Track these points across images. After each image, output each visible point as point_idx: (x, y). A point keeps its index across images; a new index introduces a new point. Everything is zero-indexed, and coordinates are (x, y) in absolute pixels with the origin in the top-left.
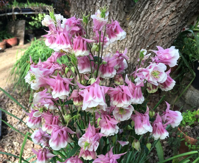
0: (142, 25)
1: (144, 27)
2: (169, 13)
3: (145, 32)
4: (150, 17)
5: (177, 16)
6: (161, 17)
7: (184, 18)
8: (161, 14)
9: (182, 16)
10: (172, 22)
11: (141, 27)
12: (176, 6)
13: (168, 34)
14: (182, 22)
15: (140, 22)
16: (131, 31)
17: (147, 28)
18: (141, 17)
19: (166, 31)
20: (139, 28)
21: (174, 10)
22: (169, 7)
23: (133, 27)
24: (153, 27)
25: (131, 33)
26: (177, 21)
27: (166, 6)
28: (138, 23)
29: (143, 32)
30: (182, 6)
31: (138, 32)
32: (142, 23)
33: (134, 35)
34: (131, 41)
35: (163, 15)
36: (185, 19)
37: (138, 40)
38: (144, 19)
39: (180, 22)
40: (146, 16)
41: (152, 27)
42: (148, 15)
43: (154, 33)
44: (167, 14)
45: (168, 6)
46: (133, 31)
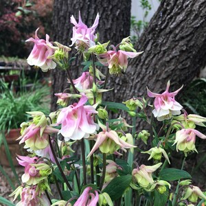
0: (144, 70)
1: (146, 72)
2: (178, 54)
3: (148, 78)
4: (154, 59)
5: (189, 57)
6: (168, 59)
7: (197, 60)
8: (168, 55)
9: (195, 57)
10: (183, 65)
11: (143, 73)
12: (187, 45)
13: (178, 80)
14: (195, 65)
15: (142, 66)
16: (130, 78)
17: (151, 74)
18: (142, 60)
19: (176, 77)
20: (139, 73)
21: (184, 49)
22: (178, 47)
23: (133, 73)
24: (159, 72)
25: (130, 81)
26: (189, 63)
27: (173, 46)
28: (139, 67)
29: (146, 78)
30: (194, 45)
31: (139, 79)
32: (144, 67)
33: (134, 83)
34: (130, 91)
35: (171, 56)
36: (199, 62)
37: (139, 89)
38: (146, 62)
39: (193, 65)
40: (148, 59)
41: (157, 71)
42: (151, 57)
43: (160, 79)
44: (176, 55)
45: (176, 45)
46: (132, 78)
